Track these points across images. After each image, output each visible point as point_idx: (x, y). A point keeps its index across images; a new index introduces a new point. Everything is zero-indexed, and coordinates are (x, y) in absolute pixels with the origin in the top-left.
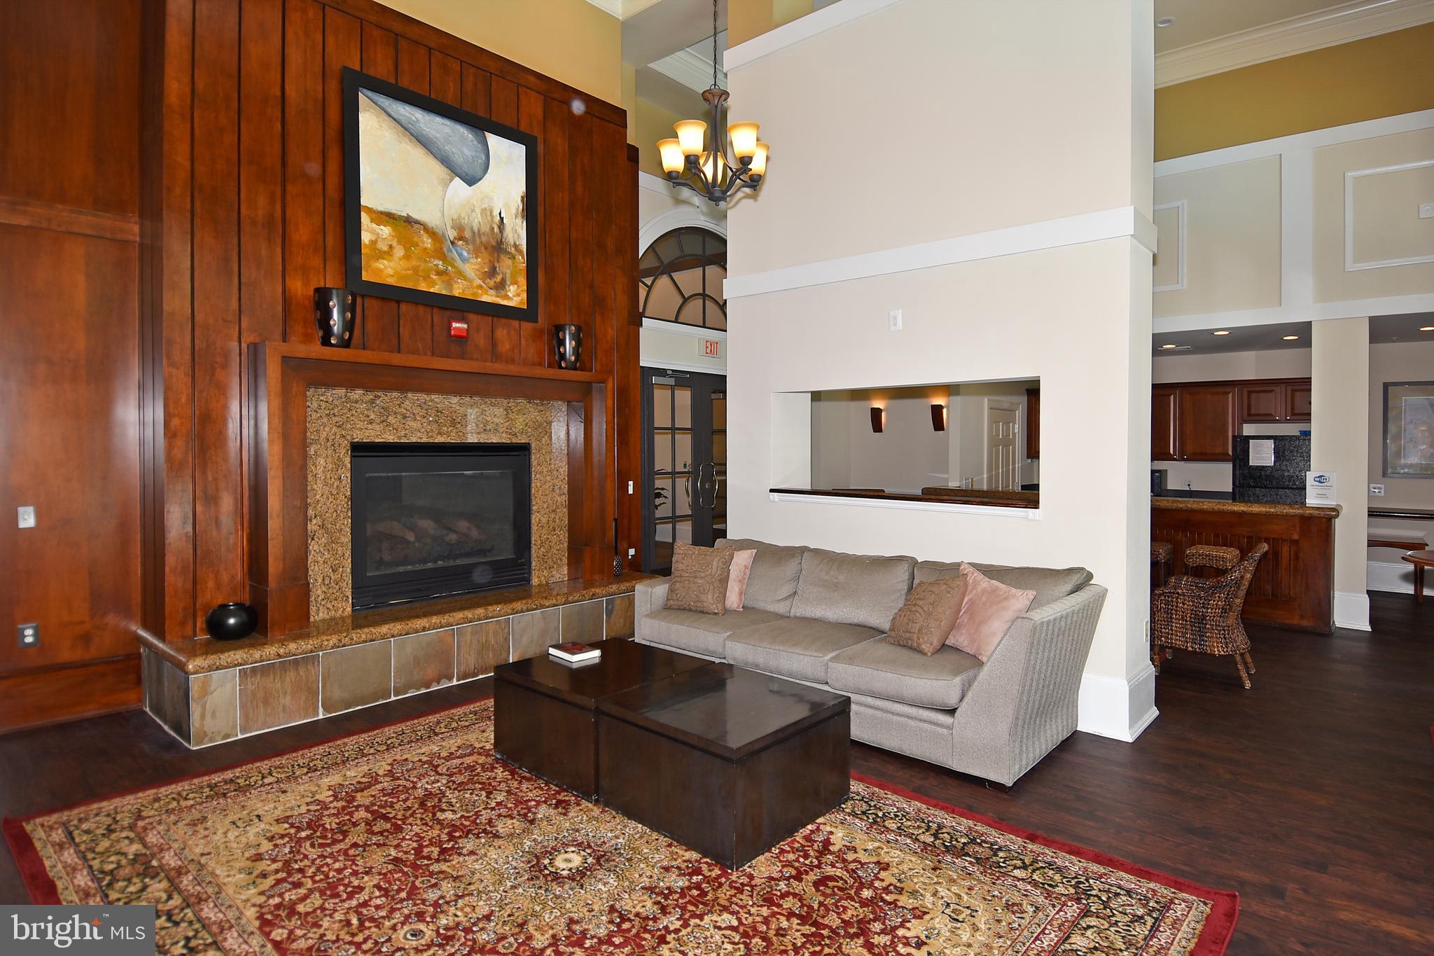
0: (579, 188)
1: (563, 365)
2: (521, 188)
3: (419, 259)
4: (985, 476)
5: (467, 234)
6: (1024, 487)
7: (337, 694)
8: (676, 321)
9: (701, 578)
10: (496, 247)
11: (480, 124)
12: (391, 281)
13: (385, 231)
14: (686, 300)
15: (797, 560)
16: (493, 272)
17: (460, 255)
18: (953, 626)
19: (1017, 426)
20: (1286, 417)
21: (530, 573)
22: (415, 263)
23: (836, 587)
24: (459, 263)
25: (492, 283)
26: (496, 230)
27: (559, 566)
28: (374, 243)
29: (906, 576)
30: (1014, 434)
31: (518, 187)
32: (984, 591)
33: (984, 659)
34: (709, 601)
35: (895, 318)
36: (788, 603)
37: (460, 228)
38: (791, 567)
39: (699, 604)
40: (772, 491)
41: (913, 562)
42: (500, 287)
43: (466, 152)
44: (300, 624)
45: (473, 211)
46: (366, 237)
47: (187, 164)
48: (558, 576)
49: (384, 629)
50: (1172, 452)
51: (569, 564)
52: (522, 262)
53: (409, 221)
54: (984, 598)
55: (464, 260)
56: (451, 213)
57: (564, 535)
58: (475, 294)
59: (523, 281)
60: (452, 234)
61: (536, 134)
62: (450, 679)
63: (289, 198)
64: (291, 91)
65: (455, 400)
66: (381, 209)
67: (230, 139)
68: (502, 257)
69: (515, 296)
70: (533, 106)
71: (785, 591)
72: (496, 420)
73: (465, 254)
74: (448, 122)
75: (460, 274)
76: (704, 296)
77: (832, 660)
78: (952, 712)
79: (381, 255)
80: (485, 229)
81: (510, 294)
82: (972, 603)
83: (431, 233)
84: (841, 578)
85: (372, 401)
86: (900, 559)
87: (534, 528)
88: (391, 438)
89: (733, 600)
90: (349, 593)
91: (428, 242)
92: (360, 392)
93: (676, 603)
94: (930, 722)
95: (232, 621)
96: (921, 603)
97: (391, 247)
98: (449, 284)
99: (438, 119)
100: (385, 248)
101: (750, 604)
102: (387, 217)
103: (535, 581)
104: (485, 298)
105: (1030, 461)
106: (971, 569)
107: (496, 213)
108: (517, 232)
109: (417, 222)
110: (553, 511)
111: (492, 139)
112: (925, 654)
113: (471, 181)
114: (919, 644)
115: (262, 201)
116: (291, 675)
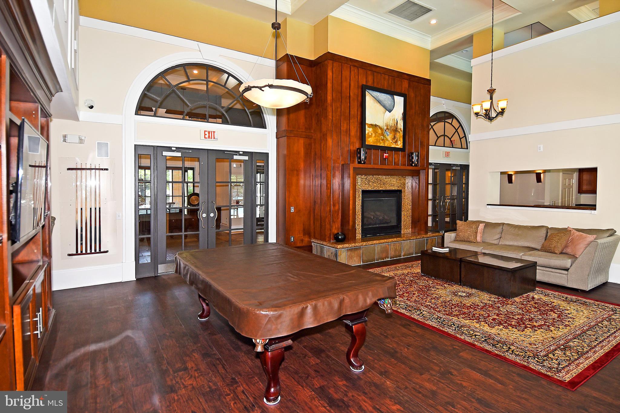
0: (417, 108)
1: (413, 165)
2: (402, 111)
3: (378, 136)
4: (560, 201)
5: (389, 127)
6: (576, 205)
7: (365, 259)
8: (435, 146)
9: (469, 231)
10: (395, 130)
11: (392, 93)
12: (372, 144)
13: (371, 129)
14: (438, 138)
15: (501, 227)
16: (394, 138)
17: (387, 134)
18: (566, 246)
19: (574, 180)
21: (401, 230)
22: (377, 138)
23: (518, 235)
24: (387, 136)
25: (394, 141)
26: (396, 125)
27: (409, 228)
28: (368, 133)
29: (545, 232)
30: (573, 184)
31: (402, 110)
32: (577, 236)
33: (577, 256)
34: (472, 238)
35: (540, 147)
36: (498, 240)
37: (387, 126)
38: (499, 229)
39: (468, 239)
40: (487, 205)
41: (547, 228)
42: (396, 142)
43: (389, 103)
44: (354, 239)
45: (390, 120)
46: (367, 132)
47: (331, 118)
48: (409, 231)
49: (375, 242)
51: (412, 228)
52: (402, 134)
53: (376, 126)
54: (577, 238)
55: (388, 135)
56: (385, 122)
57: (410, 219)
58: (390, 145)
59: (402, 139)
60: (385, 128)
61: (406, 93)
62: (388, 258)
63: (350, 123)
64: (351, 94)
65: (384, 177)
66: (370, 123)
67: (339, 110)
68: (397, 133)
69: (400, 145)
70: (405, 84)
71: (498, 236)
72: (394, 183)
73: (388, 133)
74: (385, 95)
75: (387, 139)
76: (444, 135)
77: (523, 255)
78: (567, 270)
79: (370, 136)
80: (393, 125)
81: (399, 144)
82: (572, 239)
83: (381, 128)
84: (520, 232)
85: (366, 178)
86: (543, 226)
87: (403, 216)
88: (370, 189)
89: (479, 239)
90: (361, 232)
91: (380, 131)
92: (364, 176)
93: (460, 239)
94: (559, 273)
95: (340, 237)
96: (554, 239)
97: (372, 134)
98: (384, 143)
99: (383, 94)
100: (371, 135)
101: (484, 241)
102: (371, 126)
103: (402, 232)
104: (393, 146)
105: (579, 194)
106: (572, 229)
107: (396, 120)
108: (401, 125)
109: (378, 126)
110: (408, 211)
111: (395, 97)
112: (557, 254)
113: (390, 111)
114: (554, 251)
115: (345, 125)
116: (356, 252)
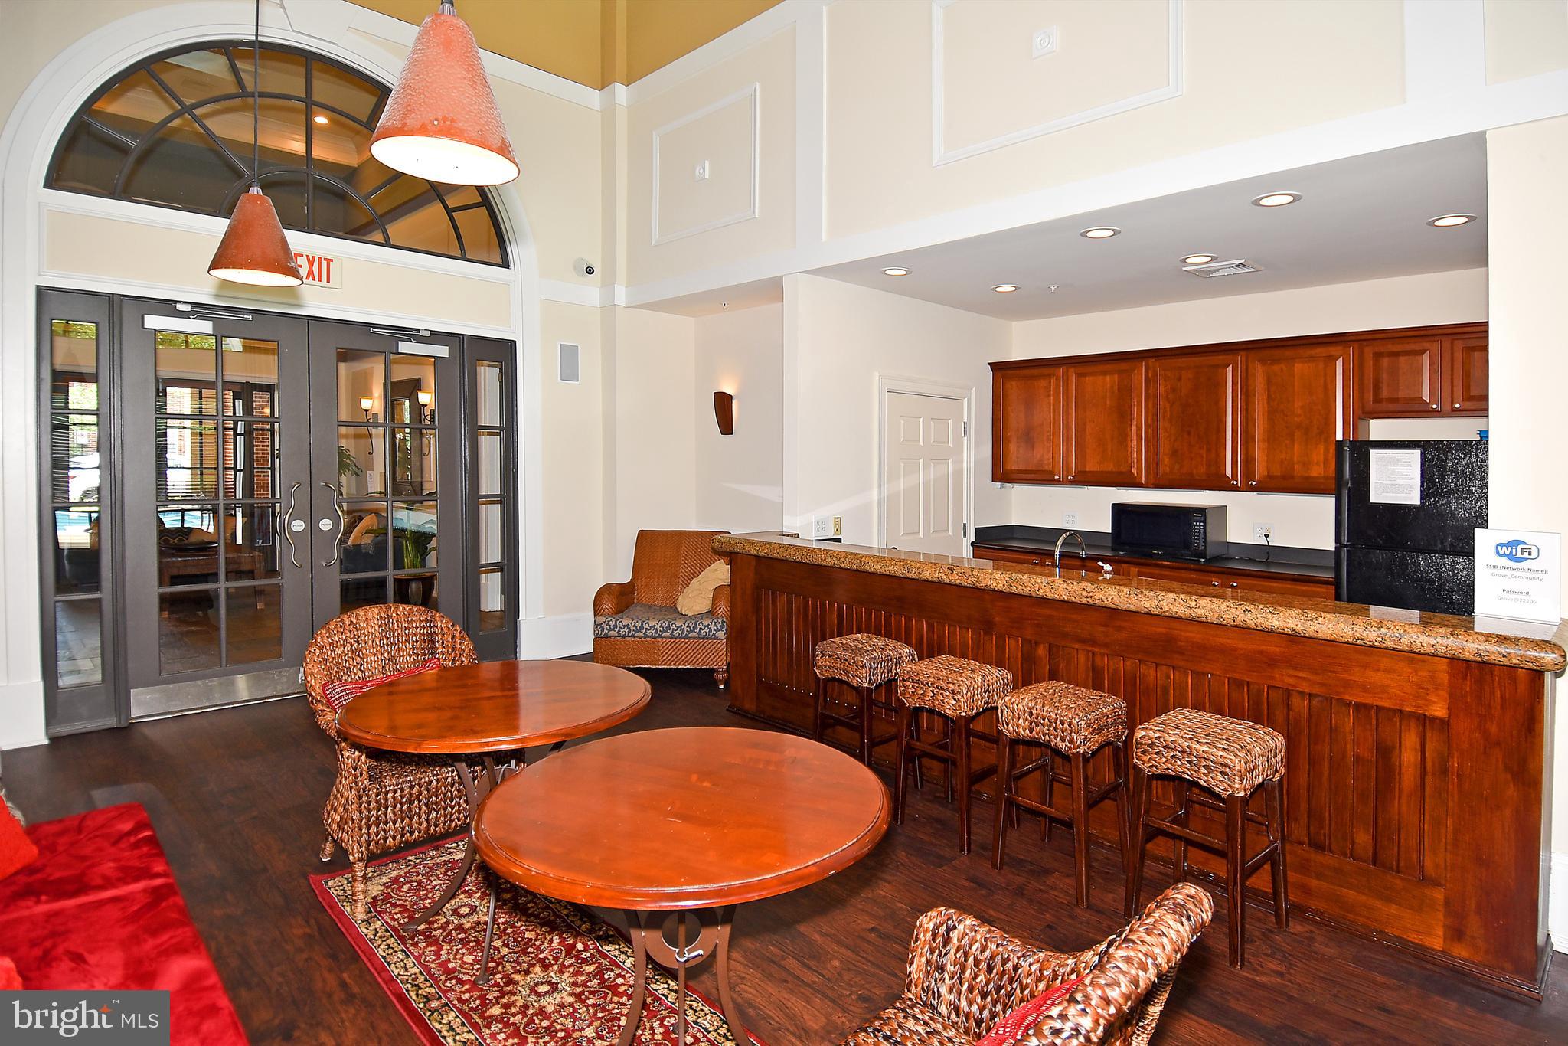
20: (1452, 403)
50: (1229, 473)
